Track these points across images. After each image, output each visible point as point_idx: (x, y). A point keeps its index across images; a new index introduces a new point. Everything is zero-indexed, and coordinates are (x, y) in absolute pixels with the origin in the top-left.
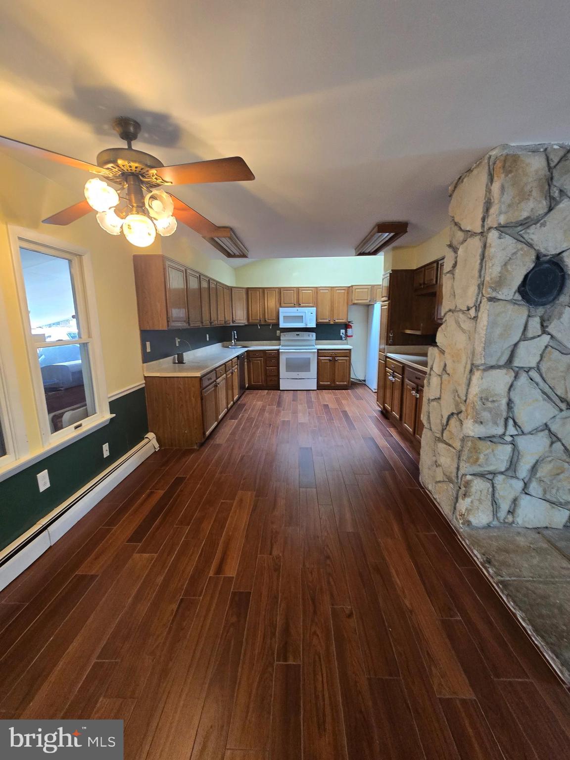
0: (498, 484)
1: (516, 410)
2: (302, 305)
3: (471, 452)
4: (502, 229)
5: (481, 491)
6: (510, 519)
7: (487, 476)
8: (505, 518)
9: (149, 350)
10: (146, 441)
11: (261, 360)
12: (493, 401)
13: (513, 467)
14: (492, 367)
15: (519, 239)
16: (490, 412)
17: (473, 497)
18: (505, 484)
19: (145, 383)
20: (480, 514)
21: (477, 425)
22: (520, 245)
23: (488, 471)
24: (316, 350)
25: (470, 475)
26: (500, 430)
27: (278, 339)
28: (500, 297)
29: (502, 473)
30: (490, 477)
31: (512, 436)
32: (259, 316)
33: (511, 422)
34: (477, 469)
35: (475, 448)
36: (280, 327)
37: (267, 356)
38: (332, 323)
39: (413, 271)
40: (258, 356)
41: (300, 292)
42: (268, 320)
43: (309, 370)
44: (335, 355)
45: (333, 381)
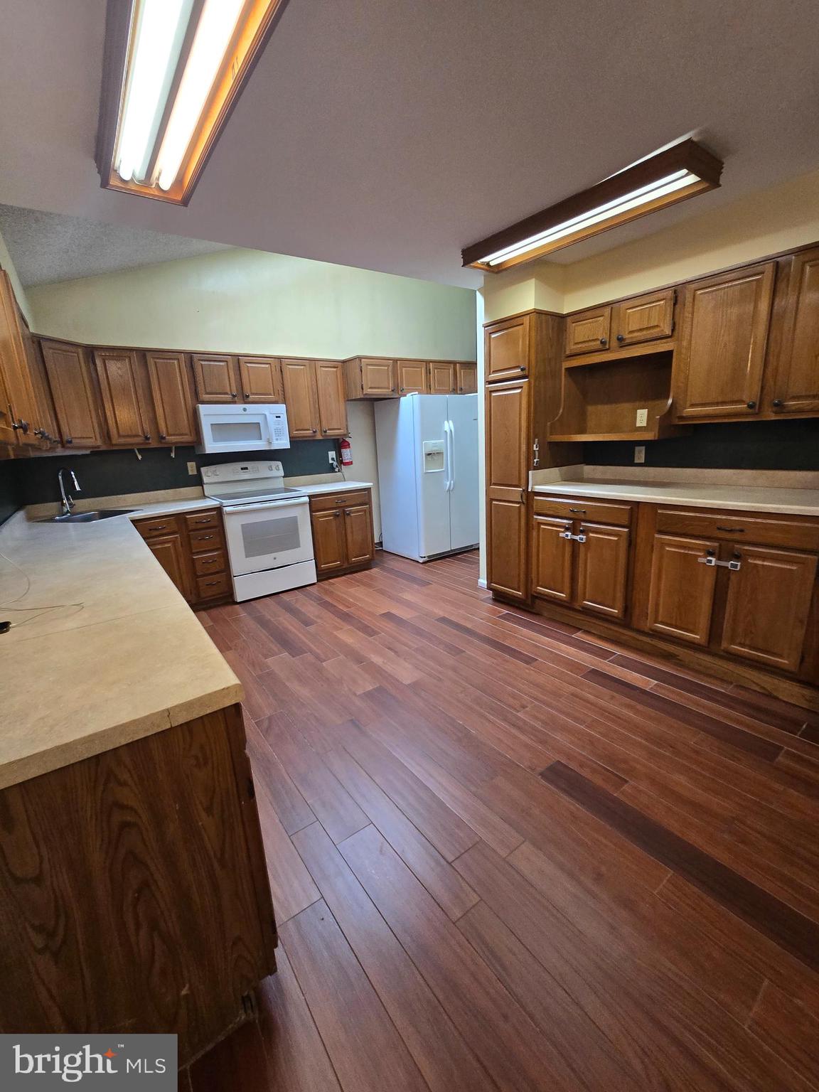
2: (252, 398)
24: (306, 499)
36: (207, 452)
37: (190, 528)
38: (319, 437)
39: (562, 317)
40: (165, 531)
41: (242, 364)
42: (168, 435)
43: (297, 545)
44: (343, 504)
45: (346, 556)
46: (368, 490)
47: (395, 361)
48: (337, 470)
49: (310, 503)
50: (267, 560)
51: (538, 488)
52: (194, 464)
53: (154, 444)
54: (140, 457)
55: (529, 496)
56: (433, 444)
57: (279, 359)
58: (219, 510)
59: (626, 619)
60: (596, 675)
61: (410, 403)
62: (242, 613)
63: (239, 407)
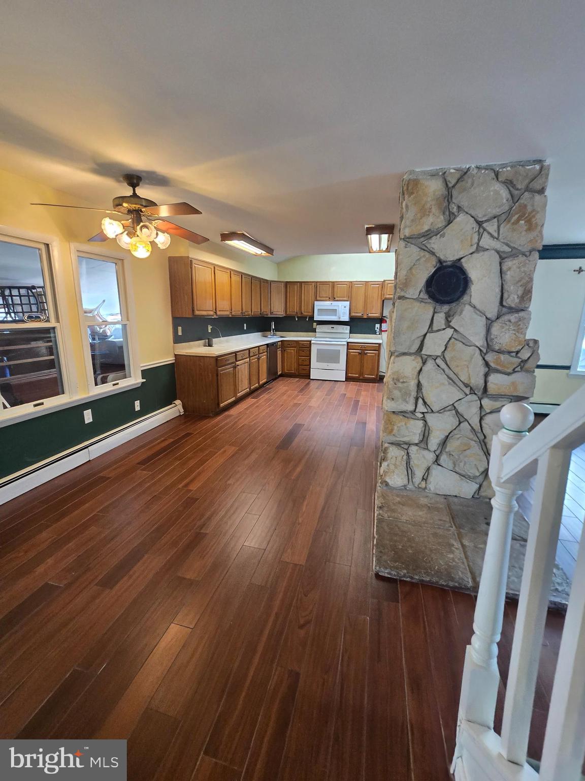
0: (412, 454)
1: (424, 390)
2: (336, 299)
3: (387, 424)
4: (407, 240)
5: (396, 458)
6: (423, 485)
7: (402, 446)
8: (419, 484)
9: (180, 333)
10: (173, 405)
11: (294, 350)
12: (403, 382)
13: (425, 439)
14: (404, 354)
15: (423, 248)
16: (400, 391)
17: (389, 461)
18: (419, 454)
19: (175, 360)
20: (395, 476)
21: (389, 401)
22: (422, 253)
23: (403, 441)
24: (346, 343)
25: (388, 443)
26: (410, 407)
27: (314, 331)
28: (407, 296)
29: (416, 445)
30: (406, 447)
31: (423, 413)
32: (296, 309)
33: (420, 401)
34: (393, 439)
35: (389, 421)
36: (316, 320)
37: (299, 346)
38: (365, 317)
40: (292, 346)
41: (336, 286)
42: (304, 312)
43: (338, 362)
44: (364, 349)
45: (361, 373)
46: (379, 344)
48: (378, 333)
49: (347, 345)
50: (324, 365)
52: (313, 323)
53: (300, 315)
54: (297, 319)
57: (352, 282)
58: (310, 341)
62: (312, 383)
63: (330, 303)
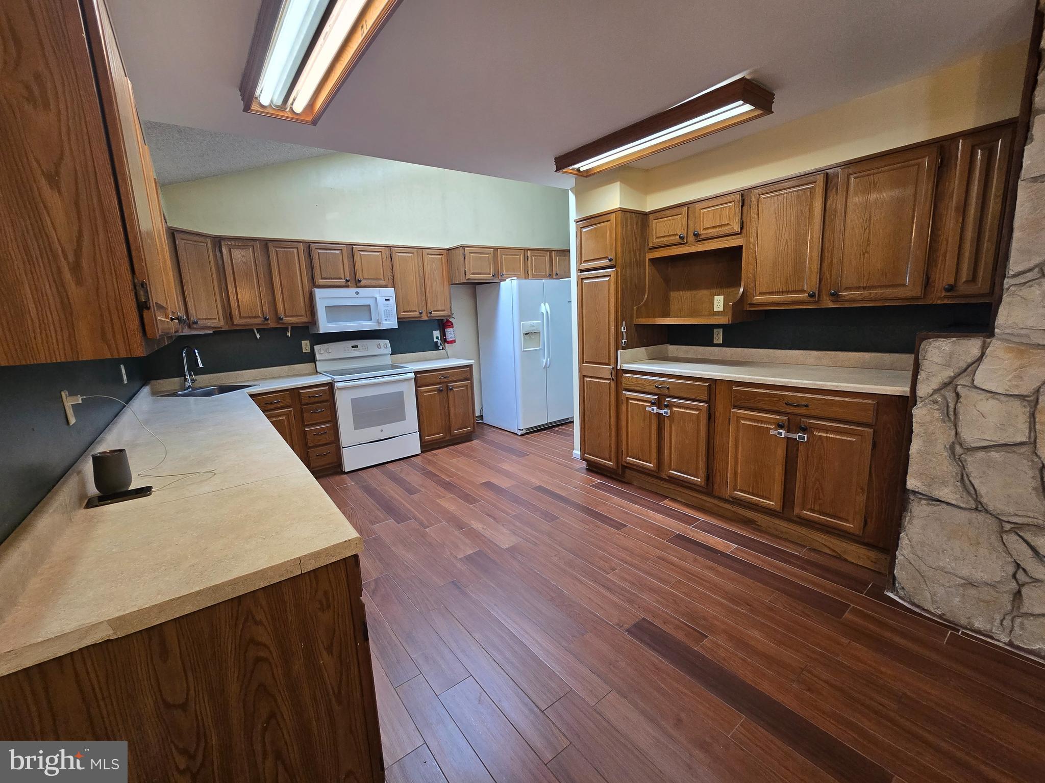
2: (364, 282)
11: (287, 415)
24: (413, 375)
32: (261, 310)
36: (321, 332)
37: (303, 402)
38: (425, 318)
39: (646, 215)
40: (280, 405)
41: (356, 254)
42: (286, 316)
43: (403, 418)
44: (446, 380)
45: (448, 429)
46: (470, 366)
47: (496, 249)
48: (441, 348)
49: (416, 379)
50: (374, 432)
51: (626, 366)
52: (308, 342)
53: (272, 324)
54: (258, 336)
55: (618, 374)
56: (530, 324)
57: (389, 247)
58: (331, 385)
59: (709, 487)
60: (682, 540)
61: (509, 288)
62: (349, 481)
63: (351, 291)
